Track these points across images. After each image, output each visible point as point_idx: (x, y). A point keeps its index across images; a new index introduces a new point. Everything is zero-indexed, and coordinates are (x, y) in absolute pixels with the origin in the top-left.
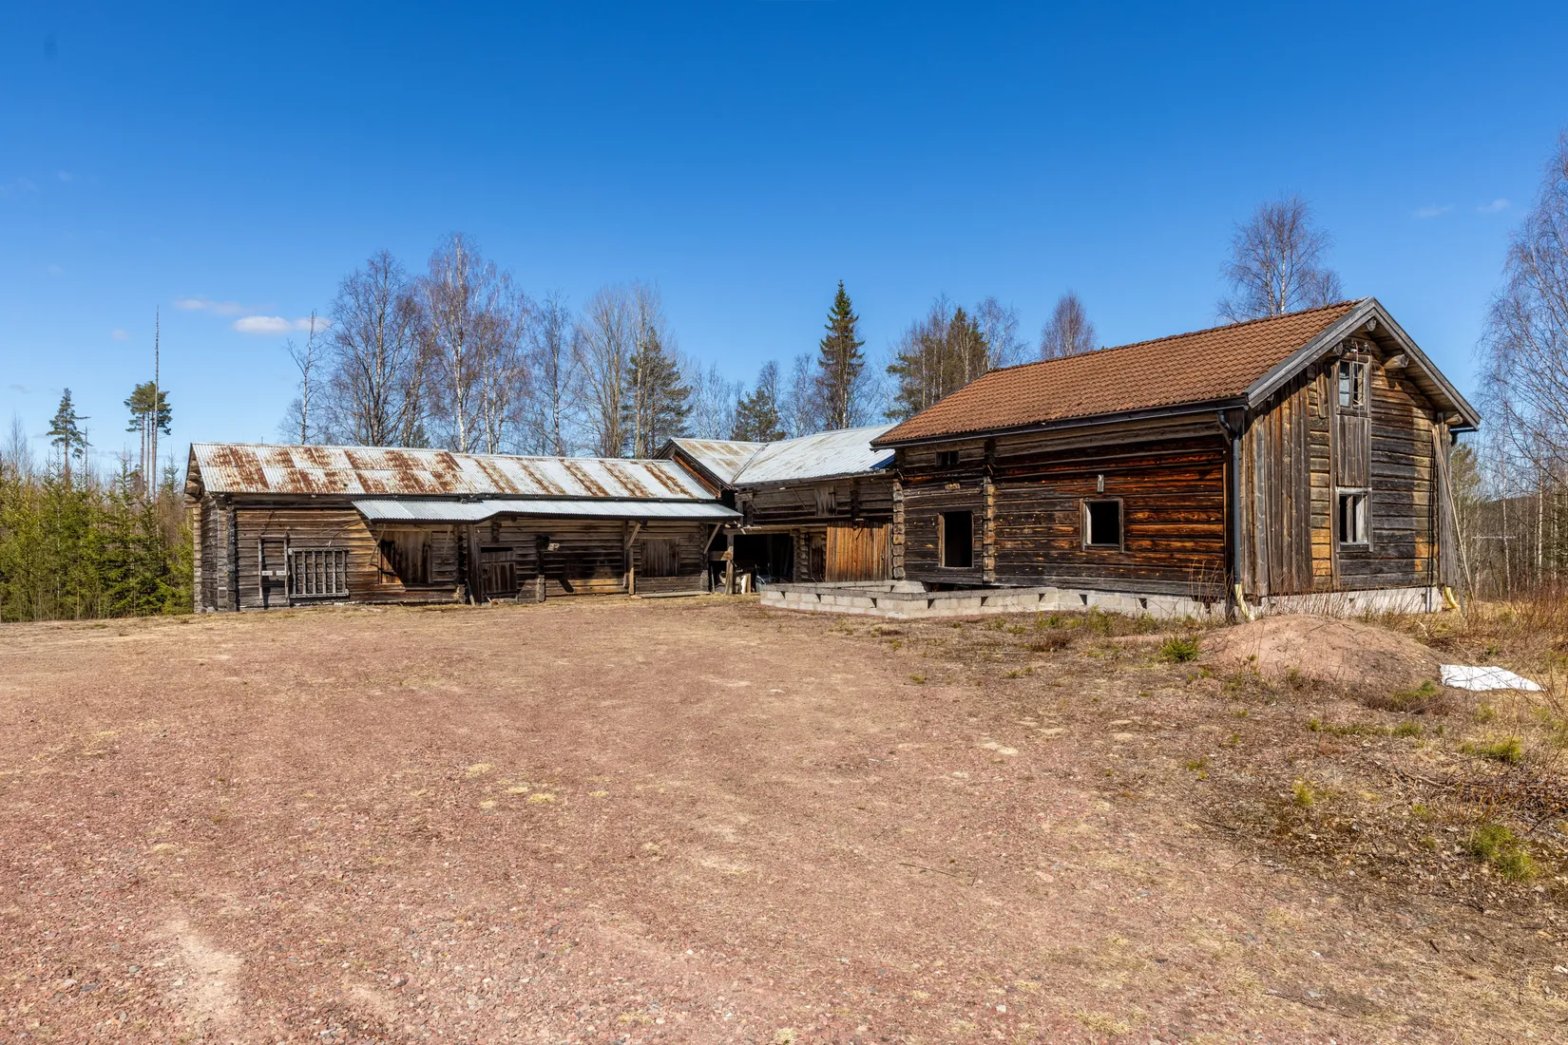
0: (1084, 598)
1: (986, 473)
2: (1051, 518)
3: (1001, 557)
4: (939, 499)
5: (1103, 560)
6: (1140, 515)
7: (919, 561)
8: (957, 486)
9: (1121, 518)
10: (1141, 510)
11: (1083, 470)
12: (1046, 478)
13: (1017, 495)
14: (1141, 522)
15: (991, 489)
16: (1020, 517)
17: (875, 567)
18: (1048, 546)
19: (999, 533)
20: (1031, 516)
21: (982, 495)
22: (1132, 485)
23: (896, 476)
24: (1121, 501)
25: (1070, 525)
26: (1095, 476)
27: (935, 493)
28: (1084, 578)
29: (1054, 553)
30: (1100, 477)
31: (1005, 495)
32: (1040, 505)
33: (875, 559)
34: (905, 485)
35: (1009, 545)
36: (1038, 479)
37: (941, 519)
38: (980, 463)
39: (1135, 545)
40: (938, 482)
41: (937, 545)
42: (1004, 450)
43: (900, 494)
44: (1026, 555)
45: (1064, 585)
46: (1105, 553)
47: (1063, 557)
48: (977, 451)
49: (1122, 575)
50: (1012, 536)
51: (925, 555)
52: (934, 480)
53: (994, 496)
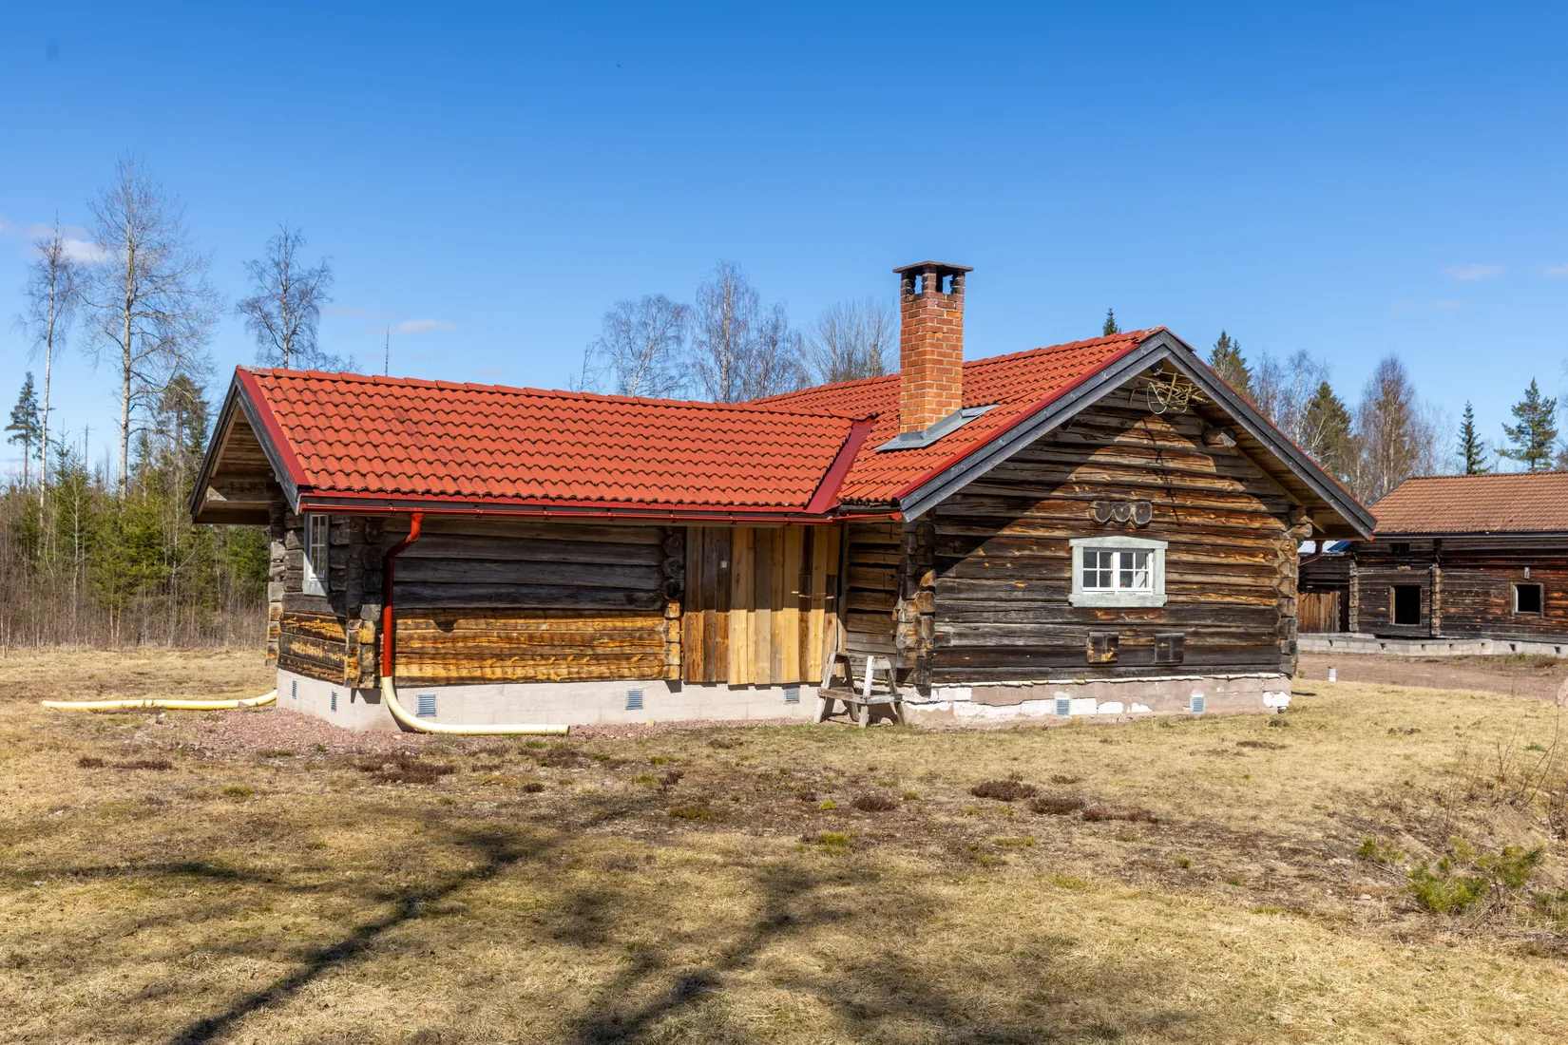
0: (1513, 647)
1: (1434, 561)
2: (1487, 594)
3: (1446, 618)
4: (1390, 575)
5: (1528, 622)
6: (1556, 595)
7: (1371, 619)
8: (1409, 568)
9: (1542, 595)
10: (1557, 591)
11: (1513, 563)
12: (1483, 566)
13: (1460, 577)
14: (1556, 599)
15: (1438, 572)
16: (1463, 592)
17: (1322, 623)
18: (1485, 612)
19: (1444, 602)
20: (1471, 592)
21: (1431, 575)
22: (1550, 575)
23: (1353, 557)
24: (1542, 585)
25: (1504, 598)
26: (1522, 568)
27: (1388, 572)
28: (1513, 633)
29: (1490, 617)
30: (1527, 569)
31: (1450, 577)
32: (1478, 584)
33: (1322, 616)
34: (1359, 564)
35: (1452, 610)
36: (1477, 567)
37: (1393, 590)
38: (1430, 553)
39: (1552, 613)
40: (1393, 564)
41: (1388, 608)
42: (1446, 547)
43: (1354, 571)
44: (1467, 617)
45: (1497, 638)
46: (1529, 618)
47: (1497, 619)
48: (1427, 547)
49: (1542, 632)
50: (1454, 604)
51: (1378, 615)
52: (1387, 562)
53: (1440, 576)
